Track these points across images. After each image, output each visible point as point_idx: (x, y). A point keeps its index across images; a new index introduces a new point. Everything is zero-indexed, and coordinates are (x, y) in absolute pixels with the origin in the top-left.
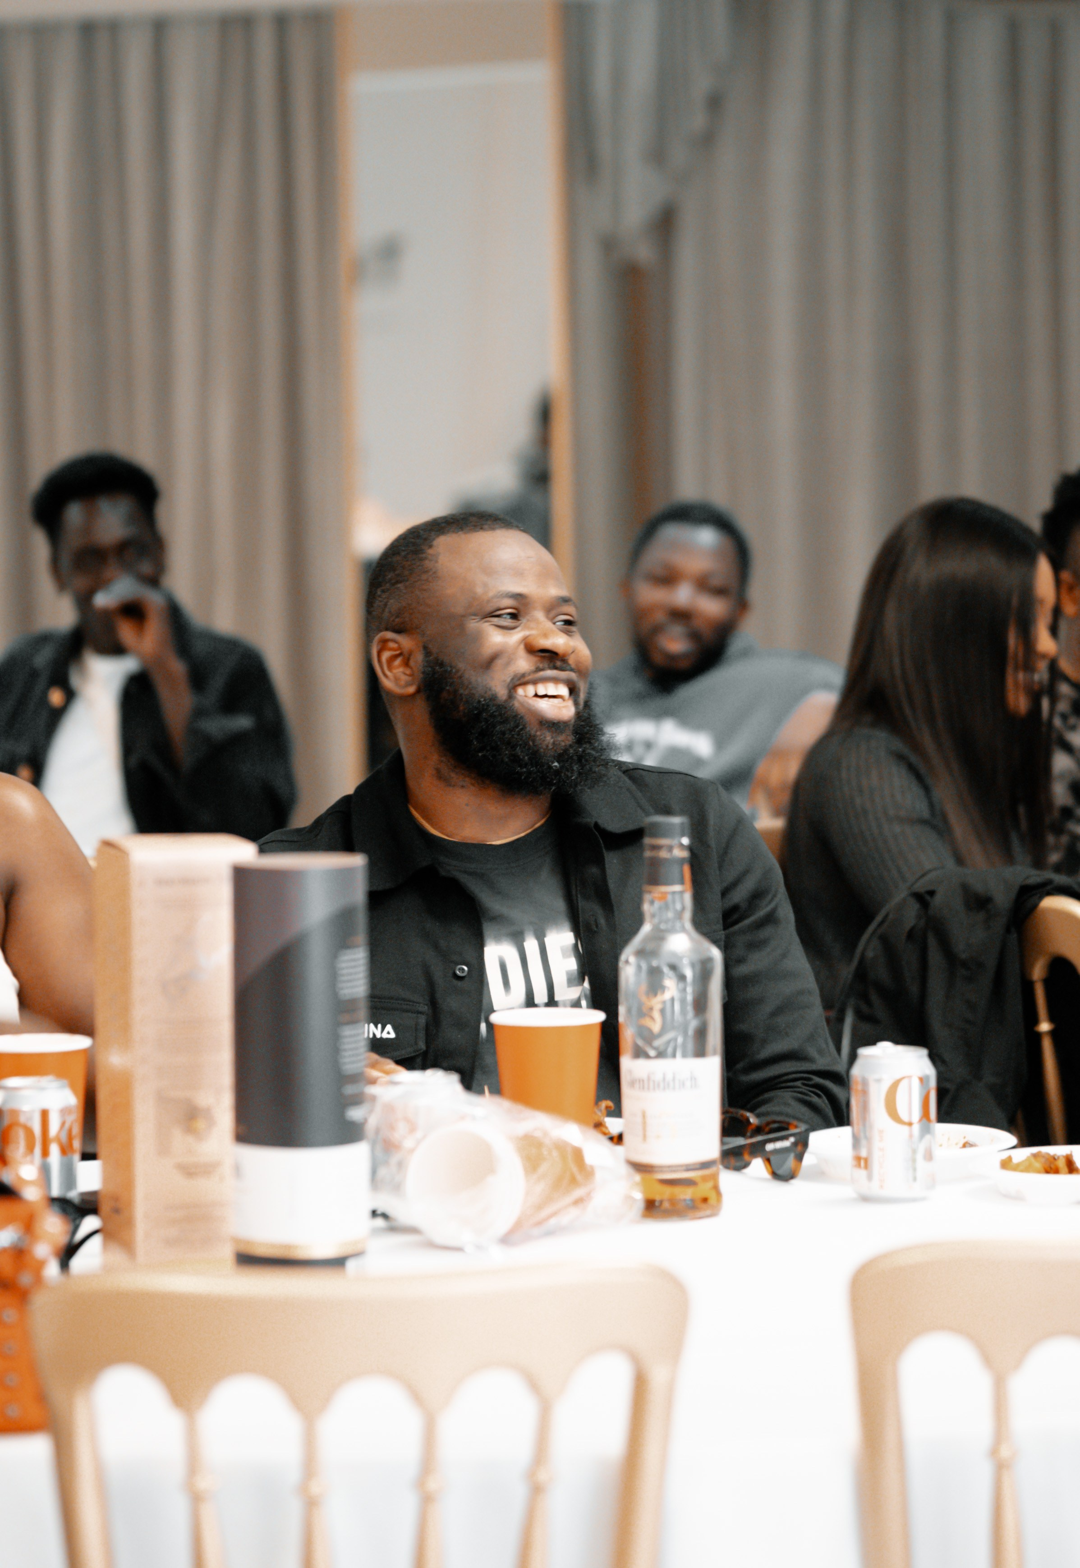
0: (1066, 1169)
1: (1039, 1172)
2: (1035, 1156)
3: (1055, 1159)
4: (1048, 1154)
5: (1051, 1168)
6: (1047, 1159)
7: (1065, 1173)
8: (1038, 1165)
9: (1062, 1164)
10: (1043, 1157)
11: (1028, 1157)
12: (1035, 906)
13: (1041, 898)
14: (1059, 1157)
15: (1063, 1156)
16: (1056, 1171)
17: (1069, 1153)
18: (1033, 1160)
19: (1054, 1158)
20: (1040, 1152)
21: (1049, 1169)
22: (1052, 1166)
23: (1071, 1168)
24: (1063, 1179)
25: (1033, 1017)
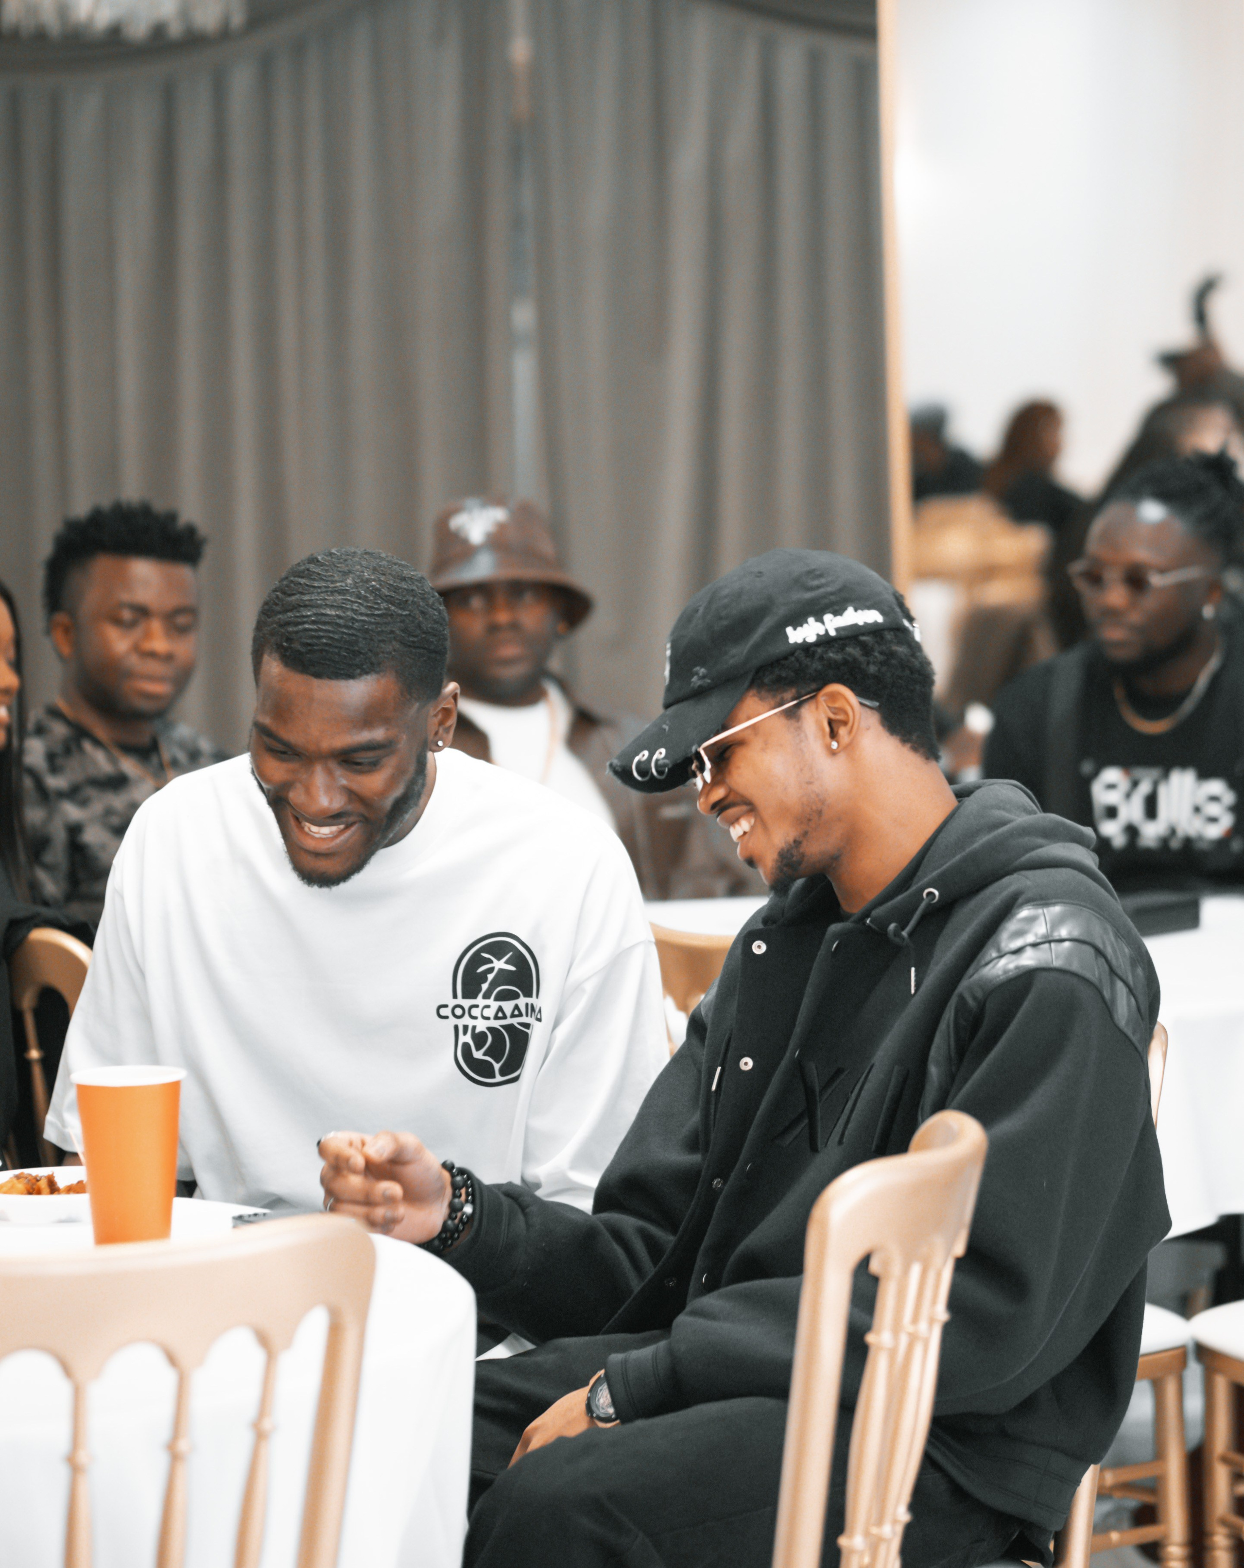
0: (48, 1190)
1: (22, 1193)
2: (18, 1177)
3: (38, 1181)
4: (30, 1175)
5: (34, 1189)
6: (29, 1180)
7: (47, 1194)
8: (20, 1186)
9: (43, 1184)
10: (26, 1178)
11: (11, 1178)
12: (25, 937)
13: (29, 930)
14: (41, 1177)
15: (45, 1177)
16: (39, 1192)
17: (51, 1173)
18: (15, 1180)
19: (37, 1179)
20: (22, 1173)
21: (31, 1191)
22: (34, 1187)
23: (53, 1188)
24: (45, 1200)
25: (22, 1046)
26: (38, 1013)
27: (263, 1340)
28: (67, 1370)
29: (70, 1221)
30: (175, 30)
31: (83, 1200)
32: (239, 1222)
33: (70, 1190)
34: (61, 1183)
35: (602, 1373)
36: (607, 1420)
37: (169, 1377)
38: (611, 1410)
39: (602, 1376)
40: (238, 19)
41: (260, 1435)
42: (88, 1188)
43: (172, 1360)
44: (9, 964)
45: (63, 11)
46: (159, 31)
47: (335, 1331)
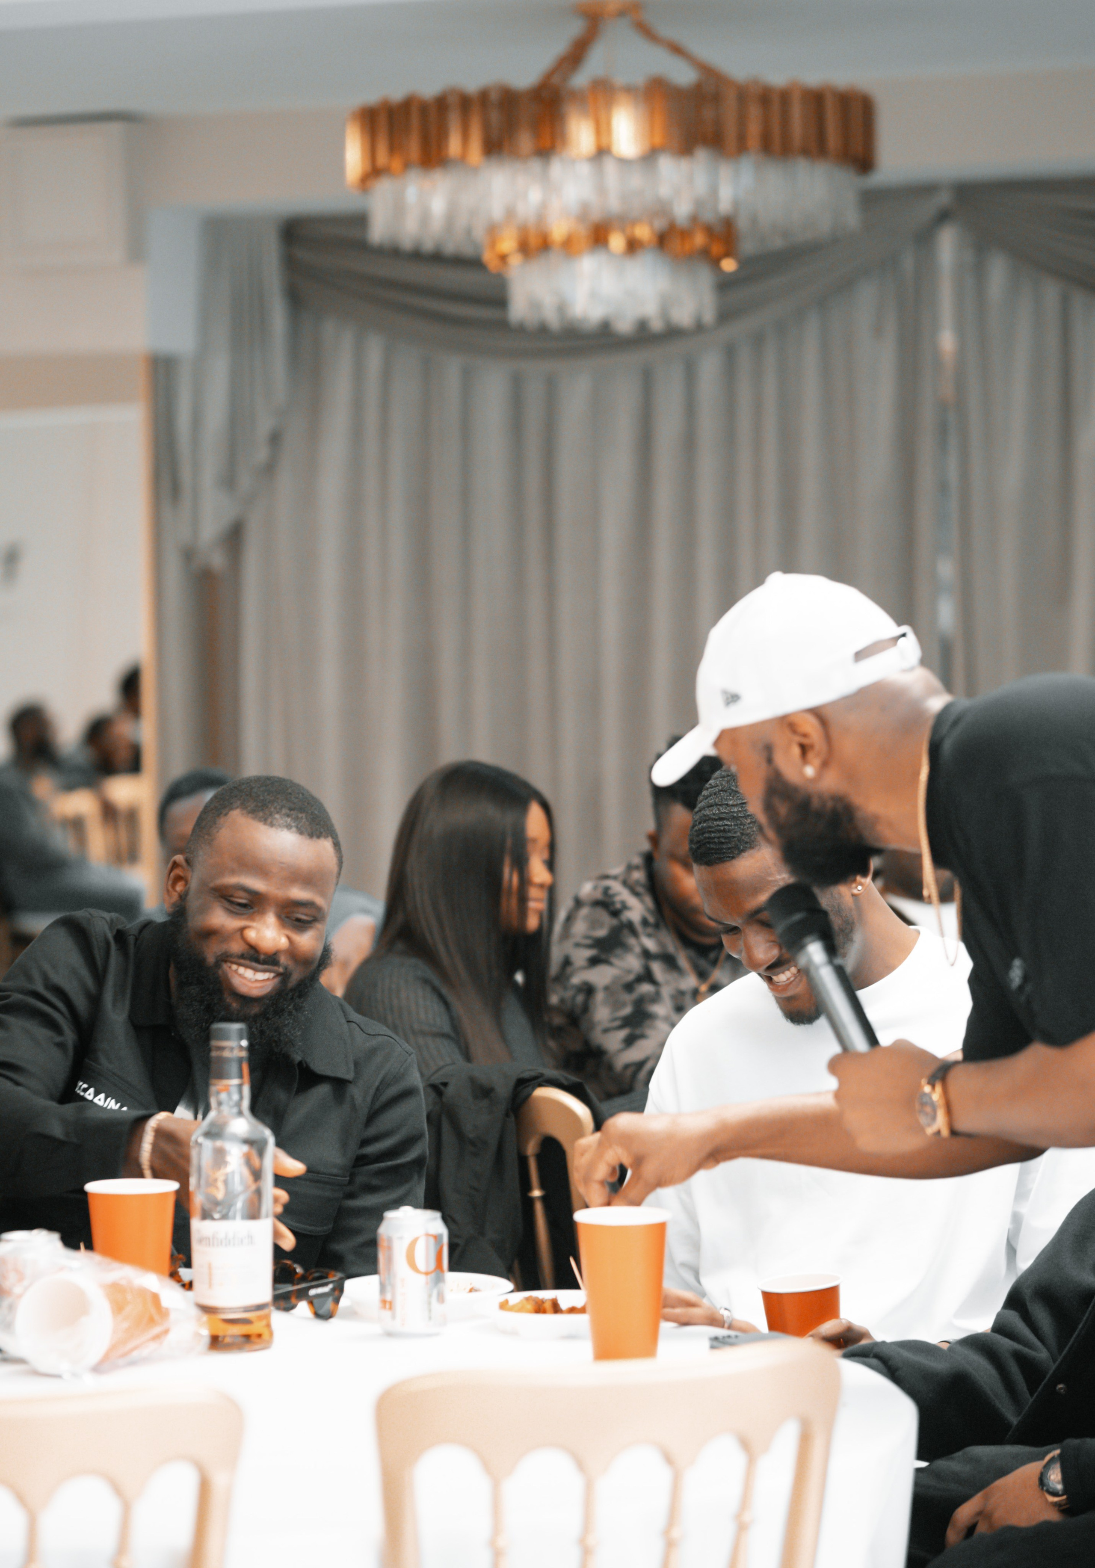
0: (552, 1310)
1: (530, 1312)
2: (527, 1299)
4: (538, 1297)
6: (537, 1301)
7: (551, 1313)
8: (529, 1306)
9: (548, 1306)
10: (534, 1300)
11: (522, 1300)
12: (529, 1095)
13: (534, 1089)
14: (546, 1300)
15: (550, 1299)
16: (544, 1312)
17: (554, 1297)
18: (526, 1302)
19: (542, 1302)
20: (532, 1296)
21: (539, 1310)
22: (540, 1307)
23: (556, 1308)
24: (549, 1319)
25: (526, 1187)
26: (539, 1157)
27: (745, 1444)
28: (580, 1465)
29: (571, 1337)
30: (657, 325)
31: (583, 1320)
32: (715, 1344)
33: (572, 1310)
34: (564, 1306)
35: (1057, 1452)
36: (1055, 1494)
37: (664, 1475)
38: (1059, 1487)
39: (1056, 1456)
40: (709, 316)
41: (742, 1528)
42: (588, 1309)
43: (669, 1459)
44: (517, 1117)
45: (562, 308)
46: (642, 325)
47: (805, 1440)
